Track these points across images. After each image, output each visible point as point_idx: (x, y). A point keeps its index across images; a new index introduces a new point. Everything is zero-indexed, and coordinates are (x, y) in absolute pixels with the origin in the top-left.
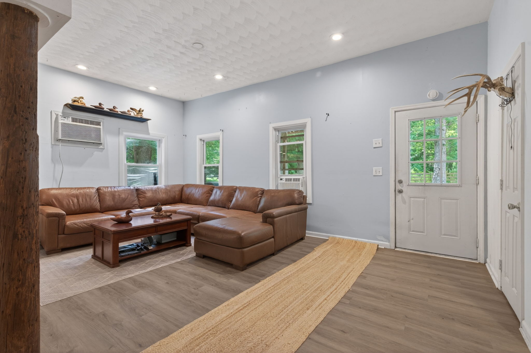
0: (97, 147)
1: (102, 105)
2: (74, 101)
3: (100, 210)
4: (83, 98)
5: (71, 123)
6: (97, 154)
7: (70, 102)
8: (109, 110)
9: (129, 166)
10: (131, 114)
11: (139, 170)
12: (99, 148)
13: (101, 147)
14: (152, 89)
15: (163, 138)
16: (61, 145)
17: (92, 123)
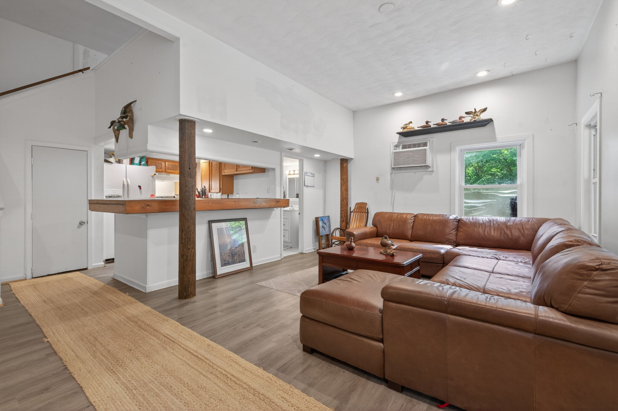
0: (426, 170)
1: (429, 123)
2: (404, 128)
3: (411, 238)
4: (411, 122)
5: (401, 150)
6: (426, 177)
7: (401, 131)
8: (437, 126)
9: (466, 189)
10: (463, 121)
11: (483, 194)
12: (428, 170)
13: (430, 169)
14: (482, 74)
15: (525, 140)
16: (394, 173)
17: (419, 145)
